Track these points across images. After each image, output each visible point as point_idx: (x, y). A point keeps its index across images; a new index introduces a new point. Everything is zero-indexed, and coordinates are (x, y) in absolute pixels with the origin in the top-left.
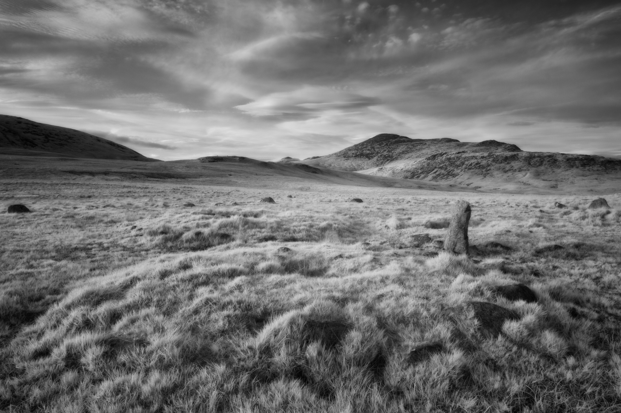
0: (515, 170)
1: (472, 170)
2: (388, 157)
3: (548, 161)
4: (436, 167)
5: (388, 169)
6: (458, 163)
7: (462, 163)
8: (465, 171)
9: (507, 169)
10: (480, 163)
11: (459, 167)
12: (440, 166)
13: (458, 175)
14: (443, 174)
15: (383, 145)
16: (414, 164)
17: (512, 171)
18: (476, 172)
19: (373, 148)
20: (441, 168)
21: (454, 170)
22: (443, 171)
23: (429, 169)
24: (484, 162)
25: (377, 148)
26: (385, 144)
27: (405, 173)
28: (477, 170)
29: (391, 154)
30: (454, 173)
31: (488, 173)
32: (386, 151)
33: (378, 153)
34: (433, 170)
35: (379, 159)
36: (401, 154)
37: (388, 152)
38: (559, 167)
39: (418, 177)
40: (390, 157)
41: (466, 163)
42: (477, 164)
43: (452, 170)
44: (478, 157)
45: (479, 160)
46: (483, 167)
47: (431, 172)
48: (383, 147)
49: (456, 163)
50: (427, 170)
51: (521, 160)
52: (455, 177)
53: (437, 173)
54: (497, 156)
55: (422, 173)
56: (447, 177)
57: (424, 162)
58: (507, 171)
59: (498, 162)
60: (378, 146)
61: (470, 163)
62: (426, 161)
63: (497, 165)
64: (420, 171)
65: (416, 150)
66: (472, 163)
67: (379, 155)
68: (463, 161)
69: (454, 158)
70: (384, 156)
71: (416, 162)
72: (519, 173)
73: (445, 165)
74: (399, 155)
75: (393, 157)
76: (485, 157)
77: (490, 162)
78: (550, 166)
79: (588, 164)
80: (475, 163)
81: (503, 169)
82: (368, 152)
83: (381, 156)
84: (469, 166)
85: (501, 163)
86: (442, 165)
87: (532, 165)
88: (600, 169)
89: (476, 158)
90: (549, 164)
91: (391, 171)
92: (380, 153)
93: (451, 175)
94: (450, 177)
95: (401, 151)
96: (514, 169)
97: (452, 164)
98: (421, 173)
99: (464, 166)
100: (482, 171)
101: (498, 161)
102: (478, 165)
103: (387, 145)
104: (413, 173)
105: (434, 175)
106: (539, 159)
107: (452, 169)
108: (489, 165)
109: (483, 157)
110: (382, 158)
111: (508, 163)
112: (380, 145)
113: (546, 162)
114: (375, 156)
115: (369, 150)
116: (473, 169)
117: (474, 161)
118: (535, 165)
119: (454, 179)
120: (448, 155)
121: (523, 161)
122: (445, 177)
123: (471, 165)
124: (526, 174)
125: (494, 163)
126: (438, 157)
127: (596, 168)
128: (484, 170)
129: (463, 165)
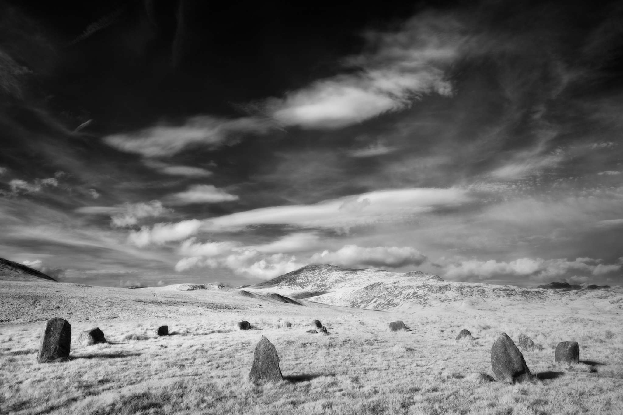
0: (451, 299)
1: (410, 300)
2: (321, 286)
3: (478, 291)
4: (375, 297)
5: (326, 299)
6: (396, 292)
7: (400, 292)
8: (404, 301)
9: (443, 299)
10: (417, 293)
11: (398, 296)
12: (379, 295)
13: (399, 304)
14: (383, 304)
15: (316, 274)
16: (353, 293)
17: (448, 300)
18: (415, 302)
19: (306, 277)
20: (380, 297)
21: (394, 300)
22: (382, 301)
23: (368, 299)
24: (420, 292)
25: (310, 277)
26: (318, 273)
27: (345, 302)
28: (415, 299)
29: (324, 283)
30: (393, 302)
31: (427, 303)
32: (319, 280)
33: (311, 282)
34: (373, 299)
35: (313, 288)
36: (334, 283)
37: (321, 281)
38: (487, 297)
39: (359, 307)
40: (323, 286)
41: (404, 292)
42: (414, 294)
43: (391, 300)
44: (414, 287)
45: (415, 290)
46: (420, 297)
47: (371, 301)
48: (316, 276)
49: (394, 293)
50: (366, 299)
51: (453, 290)
52: (396, 307)
53: (377, 303)
54: (431, 286)
55: (362, 302)
56: (388, 307)
57: (363, 292)
58: (444, 300)
59: (433, 292)
60: (311, 275)
61: (408, 293)
62: (364, 290)
63: (434, 295)
64: (360, 301)
65: (349, 279)
66: (409, 293)
67: (313, 284)
68: (400, 290)
69: (391, 288)
70: (318, 285)
71: (354, 292)
72: (454, 302)
73: (384, 295)
74: (332, 284)
75: (326, 286)
76: (421, 287)
77: (426, 292)
78: (480, 296)
79: (511, 295)
80: (412, 293)
81: (440, 299)
82: (301, 281)
83: (315, 284)
84: (407, 295)
85: (436, 292)
86: (381, 294)
87: (464, 295)
88: (522, 298)
89: (413, 288)
90: (479, 294)
91: (329, 300)
92: (313, 282)
93: (392, 305)
94: (391, 306)
95: (334, 281)
96: (449, 299)
97: (390, 293)
98: (360, 303)
99: (402, 296)
100: (421, 301)
101: (433, 290)
102: (416, 295)
103: (319, 274)
104: (352, 302)
105: (375, 304)
106: (469, 289)
107: (392, 298)
108: (425, 295)
109: (418, 287)
110: (316, 287)
111: (443, 293)
112: (313, 274)
113: (476, 292)
114: (308, 285)
115: (302, 279)
116: (411, 298)
117: (411, 291)
118: (467, 296)
119: (395, 308)
120: (385, 285)
121: (455, 292)
122: (386, 306)
123: (409, 294)
124: (462, 303)
125: (430, 293)
126: (376, 286)
127: (519, 298)
128: (422, 300)
129: (401, 294)
